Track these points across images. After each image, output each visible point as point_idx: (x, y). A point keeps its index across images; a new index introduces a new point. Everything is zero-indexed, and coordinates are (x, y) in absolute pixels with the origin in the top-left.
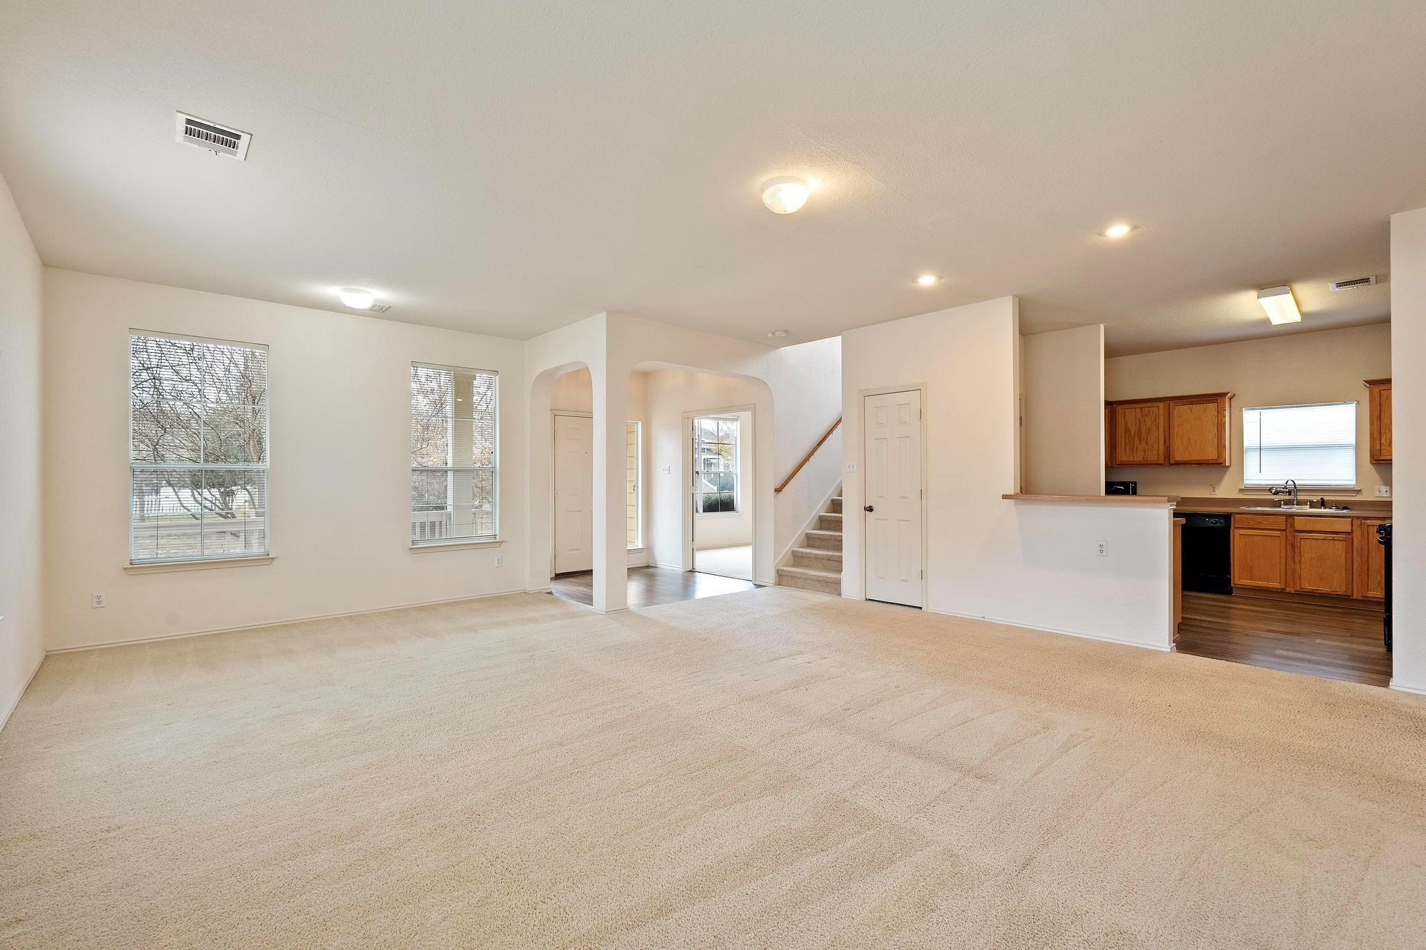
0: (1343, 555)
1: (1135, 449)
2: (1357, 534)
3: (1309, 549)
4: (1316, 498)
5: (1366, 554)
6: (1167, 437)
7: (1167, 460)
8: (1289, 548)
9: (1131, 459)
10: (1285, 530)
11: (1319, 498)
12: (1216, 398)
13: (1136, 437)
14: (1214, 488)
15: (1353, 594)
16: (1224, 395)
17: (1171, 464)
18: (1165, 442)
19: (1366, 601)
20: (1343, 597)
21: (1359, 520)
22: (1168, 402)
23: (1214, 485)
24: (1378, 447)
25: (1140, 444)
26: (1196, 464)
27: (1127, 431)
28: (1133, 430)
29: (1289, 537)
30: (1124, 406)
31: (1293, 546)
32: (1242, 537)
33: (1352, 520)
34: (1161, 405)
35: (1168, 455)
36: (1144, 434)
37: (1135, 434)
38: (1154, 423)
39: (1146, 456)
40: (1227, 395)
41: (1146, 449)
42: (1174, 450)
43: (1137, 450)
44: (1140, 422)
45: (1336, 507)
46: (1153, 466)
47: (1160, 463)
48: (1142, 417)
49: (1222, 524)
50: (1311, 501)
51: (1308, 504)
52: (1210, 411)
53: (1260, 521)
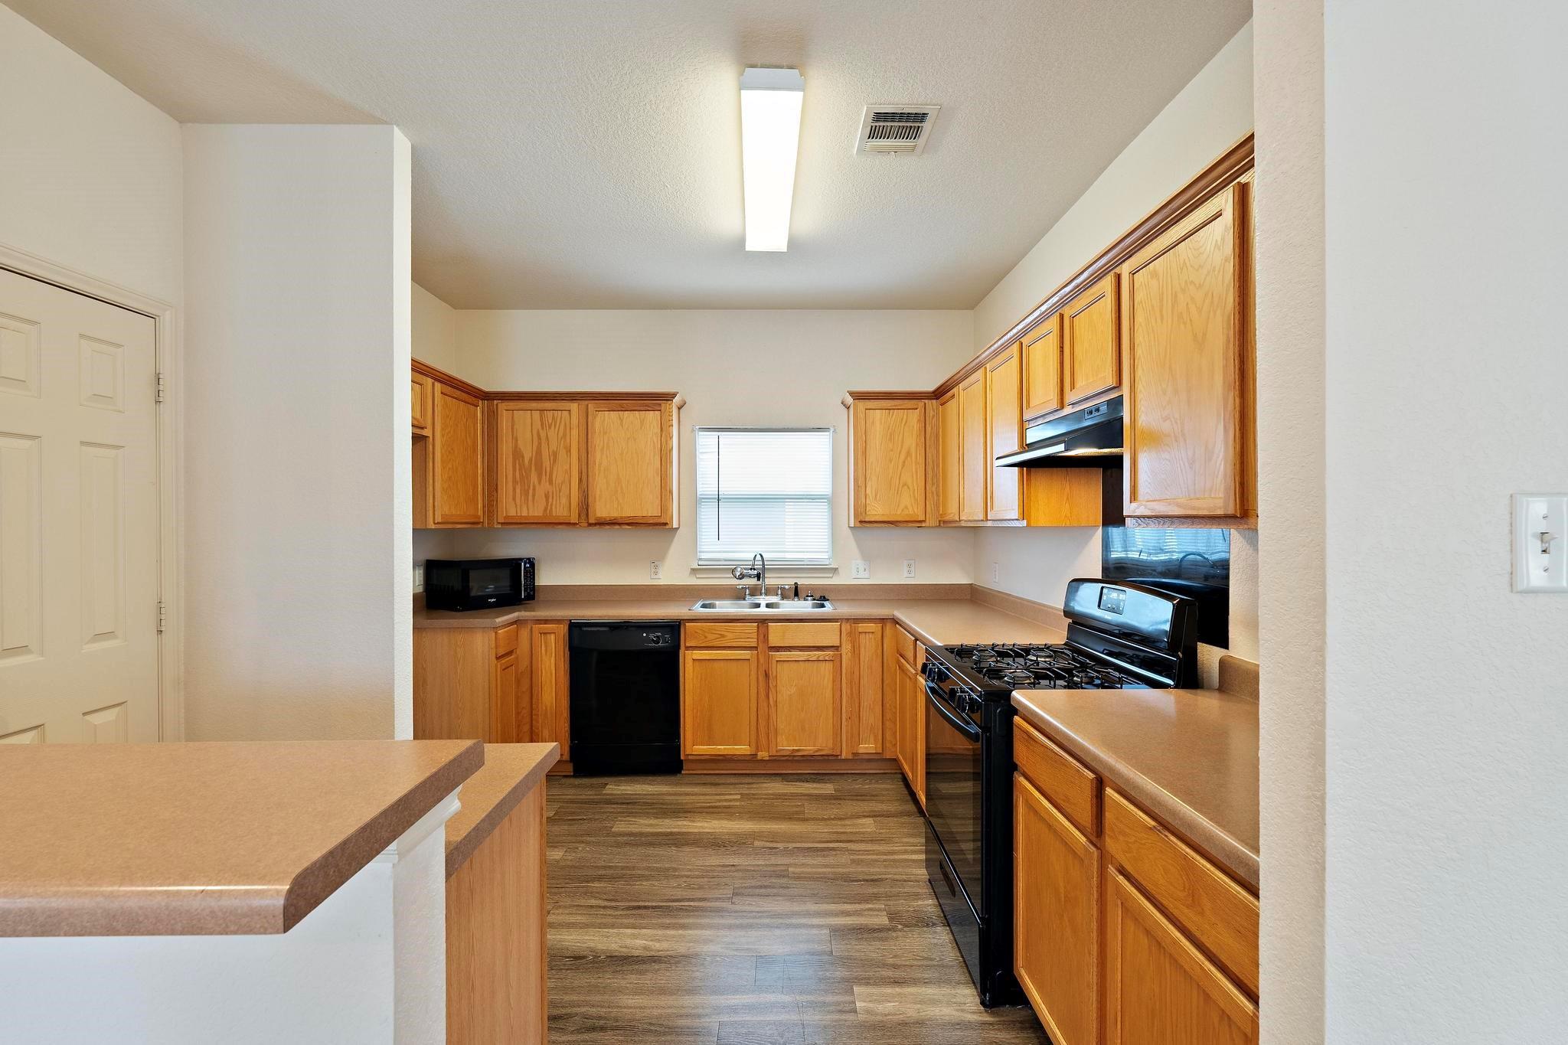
0: (830, 685)
1: (531, 492)
2: (846, 649)
3: (789, 677)
4: (788, 582)
5: (857, 682)
6: (584, 470)
7: (583, 517)
8: (762, 678)
9: (524, 514)
10: (756, 648)
11: (792, 582)
12: (654, 400)
13: (533, 468)
14: (656, 567)
15: (841, 752)
16: (668, 397)
17: (590, 525)
18: (580, 480)
19: (857, 758)
20: (830, 758)
21: (848, 624)
22: (586, 402)
23: (656, 561)
24: (864, 501)
25: (539, 483)
26: (628, 524)
27: (517, 454)
28: (528, 454)
29: (762, 660)
30: (512, 405)
31: (767, 675)
32: (697, 663)
33: (841, 625)
34: (574, 406)
35: (585, 506)
36: (546, 463)
37: (531, 460)
38: (562, 442)
39: (549, 508)
40: (674, 398)
41: (548, 492)
42: (595, 498)
43: (534, 496)
44: (539, 438)
45: (812, 596)
46: (560, 526)
47: (572, 521)
48: (543, 428)
49: (668, 642)
50: (783, 589)
51: (780, 592)
52: (650, 426)
53: (722, 633)
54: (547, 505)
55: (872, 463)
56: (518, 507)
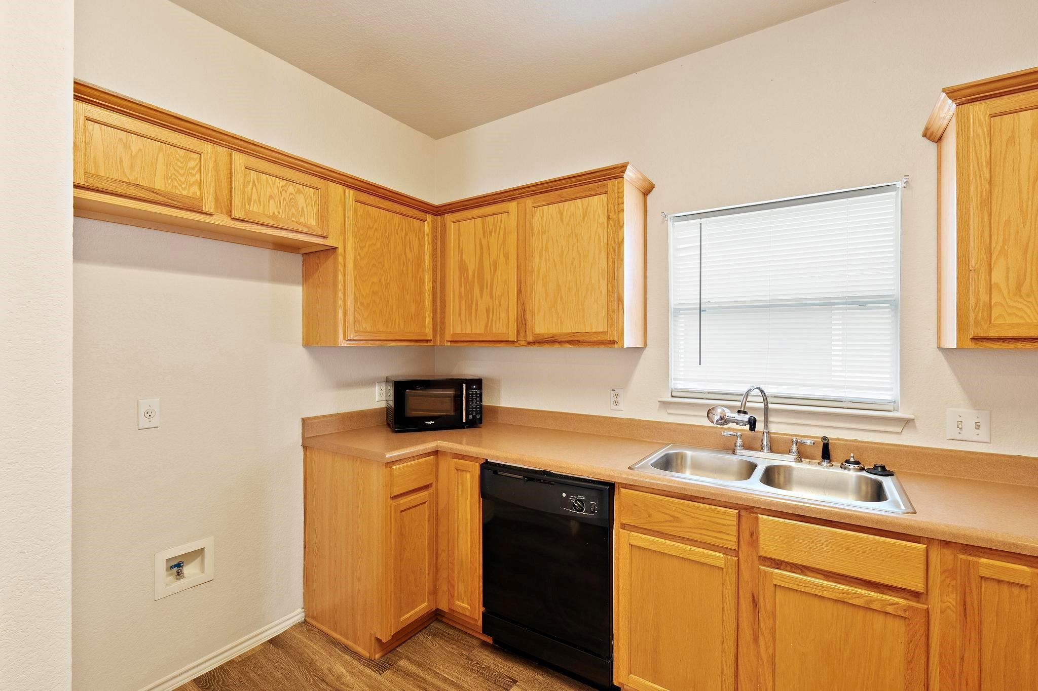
4: (813, 432)
6: (522, 279)
7: (522, 334)
9: (468, 331)
10: (734, 551)
11: (821, 433)
12: (599, 181)
13: (476, 282)
14: (617, 396)
16: (619, 171)
17: (529, 343)
18: (518, 291)
21: (947, 553)
22: (525, 199)
24: (984, 297)
25: (481, 297)
26: (572, 342)
27: (463, 268)
28: (472, 266)
30: (458, 215)
32: (636, 551)
33: (926, 552)
34: (512, 206)
35: (522, 323)
36: (487, 276)
37: (474, 271)
38: (502, 249)
39: (489, 325)
40: (623, 172)
41: (489, 307)
42: (533, 312)
43: (476, 310)
44: (482, 248)
45: (858, 463)
46: (500, 345)
47: (510, 339)
48: (484, 237)
49: (593, 512)
50: (800, 445)
51: (794, 448)
52: (594, 216)
53: (676, 514)
54: (488, 321)
55: (1008, 222)
56: (463, 323)
